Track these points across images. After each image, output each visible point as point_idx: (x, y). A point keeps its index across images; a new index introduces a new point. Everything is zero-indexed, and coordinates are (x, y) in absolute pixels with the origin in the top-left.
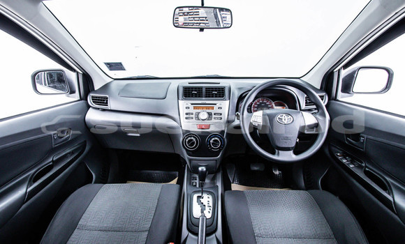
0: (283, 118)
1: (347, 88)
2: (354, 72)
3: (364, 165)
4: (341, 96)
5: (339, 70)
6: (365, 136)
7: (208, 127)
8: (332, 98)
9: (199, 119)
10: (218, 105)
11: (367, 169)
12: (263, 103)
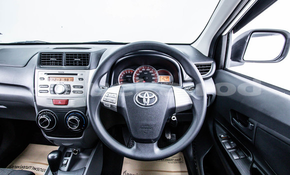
0: (144, 97)
1: (237, 55)
2: (246, 38)
3: (251, 159)
4: (231, 65)
5: (228, 34)
6: (256, 123)
7: (67, 102)
8: (221, 67)
9: (55, 93)
10: (79, 76)
11: (254, 166)
12: (146, 71)
